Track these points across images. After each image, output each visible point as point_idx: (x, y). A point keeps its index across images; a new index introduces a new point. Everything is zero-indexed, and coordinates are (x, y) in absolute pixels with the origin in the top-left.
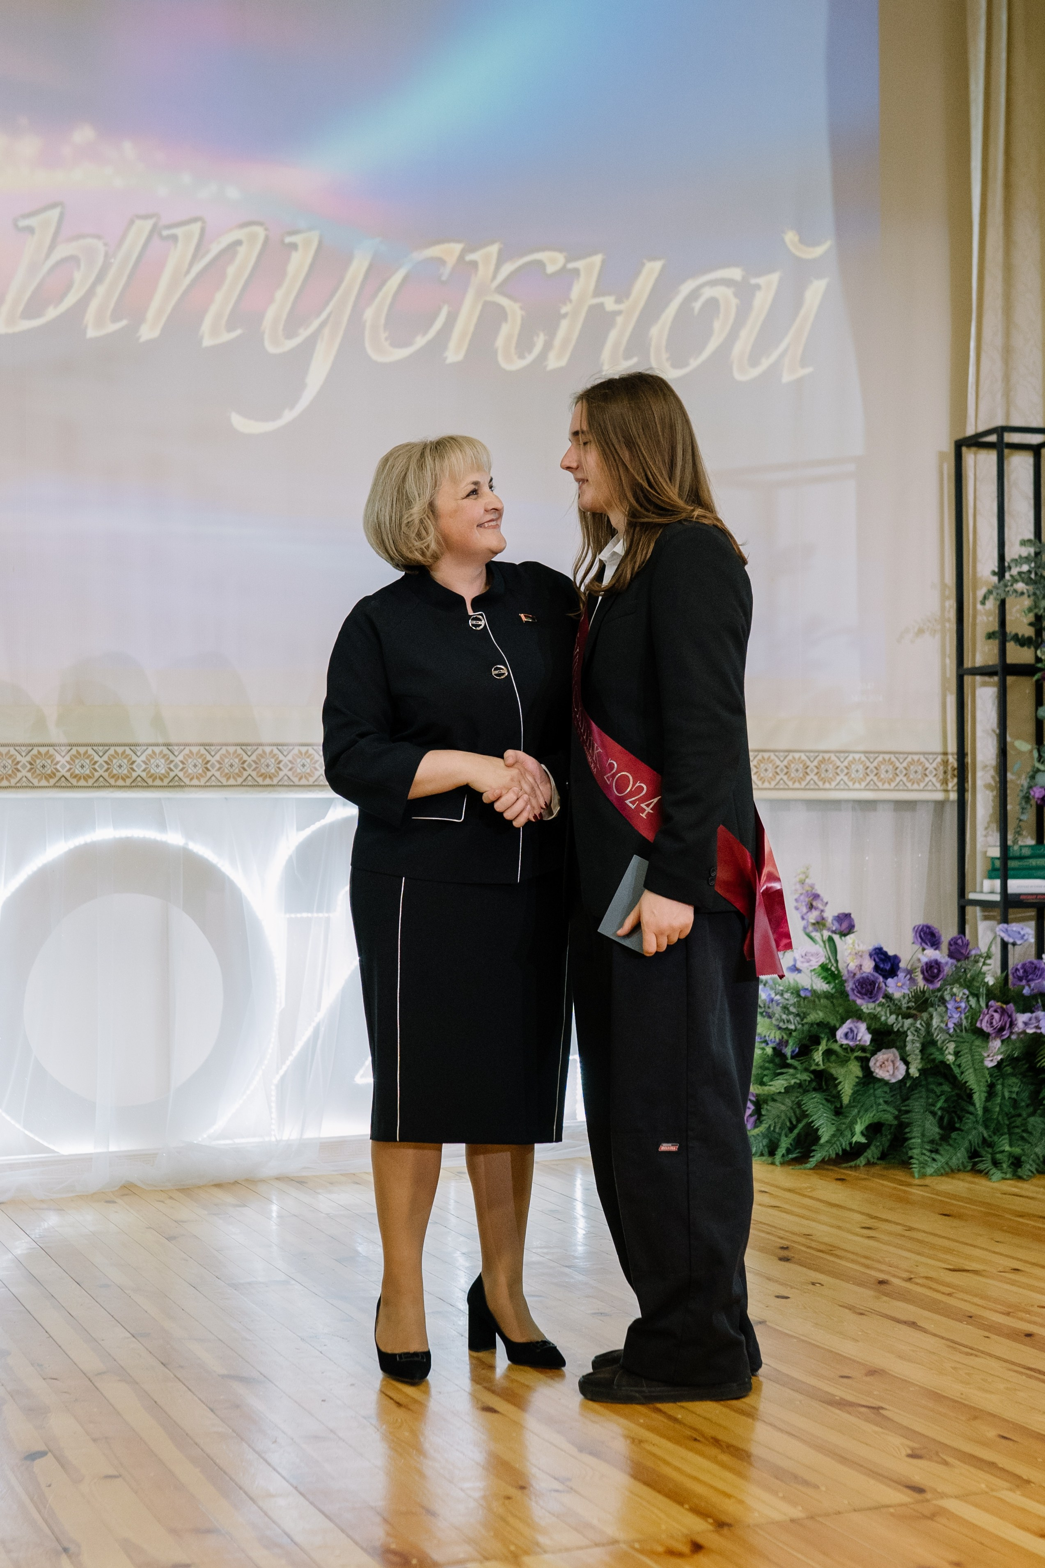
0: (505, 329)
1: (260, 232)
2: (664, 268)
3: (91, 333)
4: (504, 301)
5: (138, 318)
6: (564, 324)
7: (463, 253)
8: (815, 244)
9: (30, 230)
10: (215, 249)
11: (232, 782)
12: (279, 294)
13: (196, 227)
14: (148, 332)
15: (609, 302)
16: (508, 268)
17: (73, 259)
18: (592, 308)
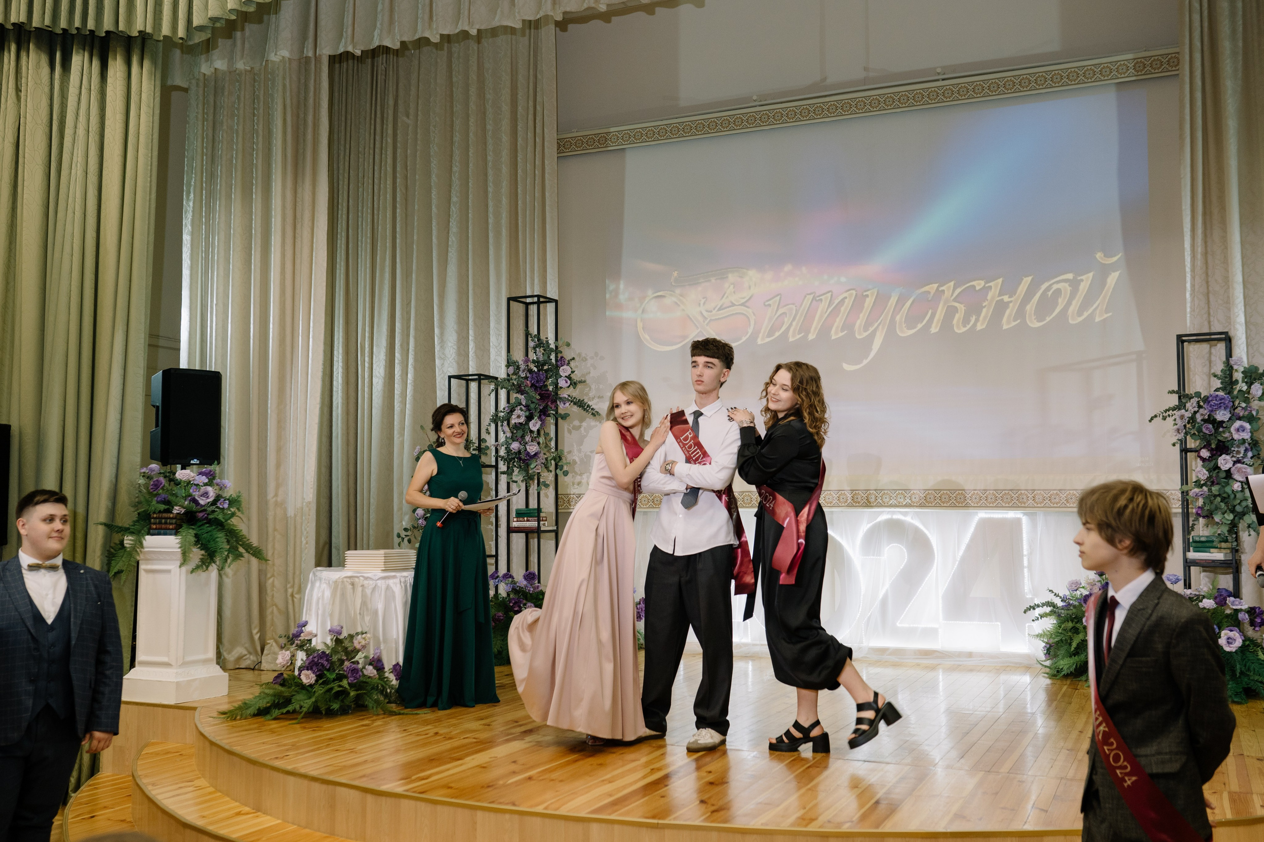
0: (957, 316)
1: (854, 292)
2: (1032, 279)
3: (791, 340)
4: (956, 304)
5: (808, 332)
6: (984, 310)
7: (938, 287)
8: (1112, 257)
9: (769, 305)
10: (836, 302)
11: (843, 505)
12: (861, 315)
13: (829, 295)
14: (811, 337)
15: (1006, 298)
16: (958, 290)
17: (784, 313)
18: (997, 301)
